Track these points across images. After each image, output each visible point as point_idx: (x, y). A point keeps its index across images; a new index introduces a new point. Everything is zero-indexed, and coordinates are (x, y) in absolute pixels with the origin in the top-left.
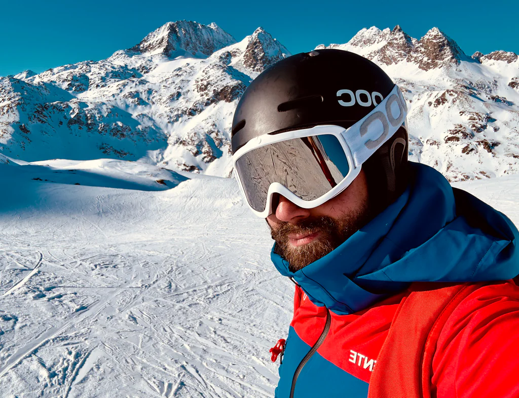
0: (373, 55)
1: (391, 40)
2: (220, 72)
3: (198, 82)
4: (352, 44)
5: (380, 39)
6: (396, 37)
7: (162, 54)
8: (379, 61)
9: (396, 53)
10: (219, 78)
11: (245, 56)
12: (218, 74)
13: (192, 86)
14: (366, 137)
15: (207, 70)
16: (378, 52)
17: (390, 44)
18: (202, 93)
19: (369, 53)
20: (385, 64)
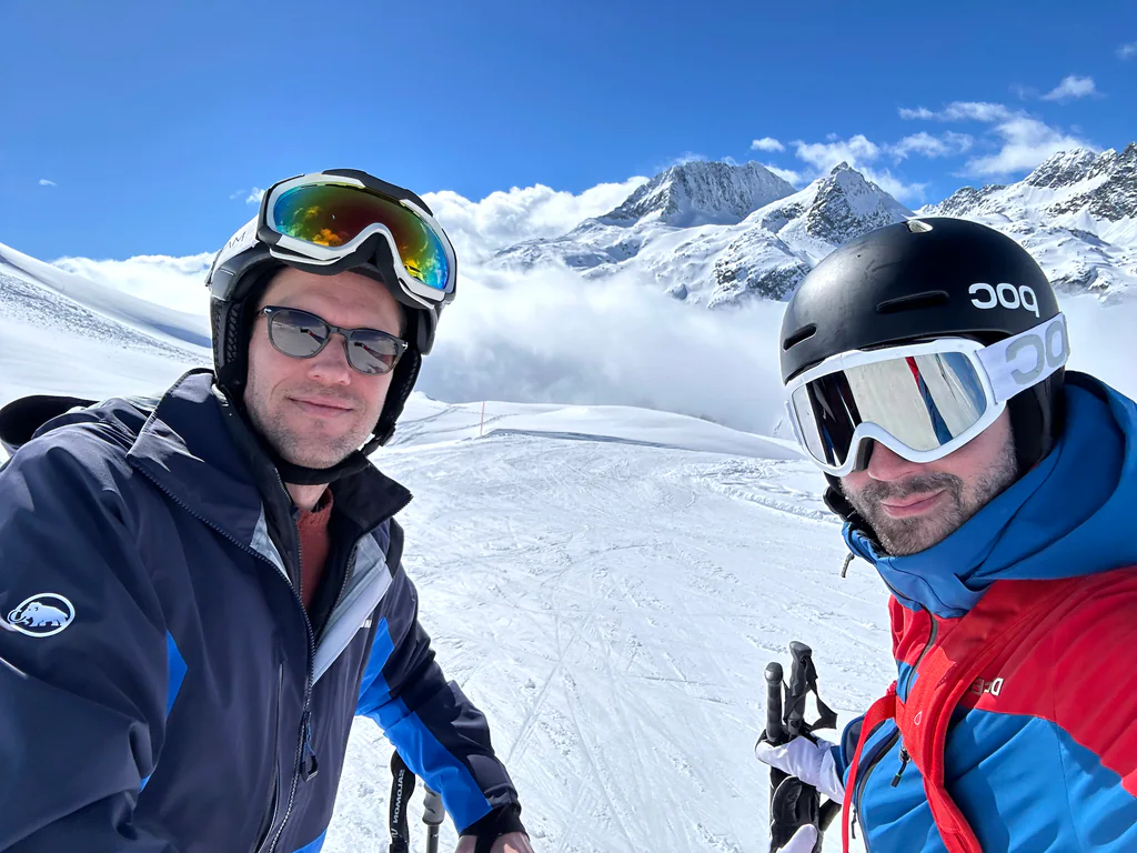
0: (1078, 202)
1: (1119, 172)
2: (760, 249)
3: (720, 266)
4: (1032, 183)
5: (1095, 172)
6: (1129, 165)
7: (659, 220)
8: (1092, 213)
9: (1132, 196)
10: (760, 257)
11: (810, 216)
12: (758, 251)
13: (710, 273)
14: (1012, 365)
15: (738, 244)
16: (1089, 197)
17: (1116, 180)
18: (726, 284)
19: (1070, 199)
20: (1107, 219)
